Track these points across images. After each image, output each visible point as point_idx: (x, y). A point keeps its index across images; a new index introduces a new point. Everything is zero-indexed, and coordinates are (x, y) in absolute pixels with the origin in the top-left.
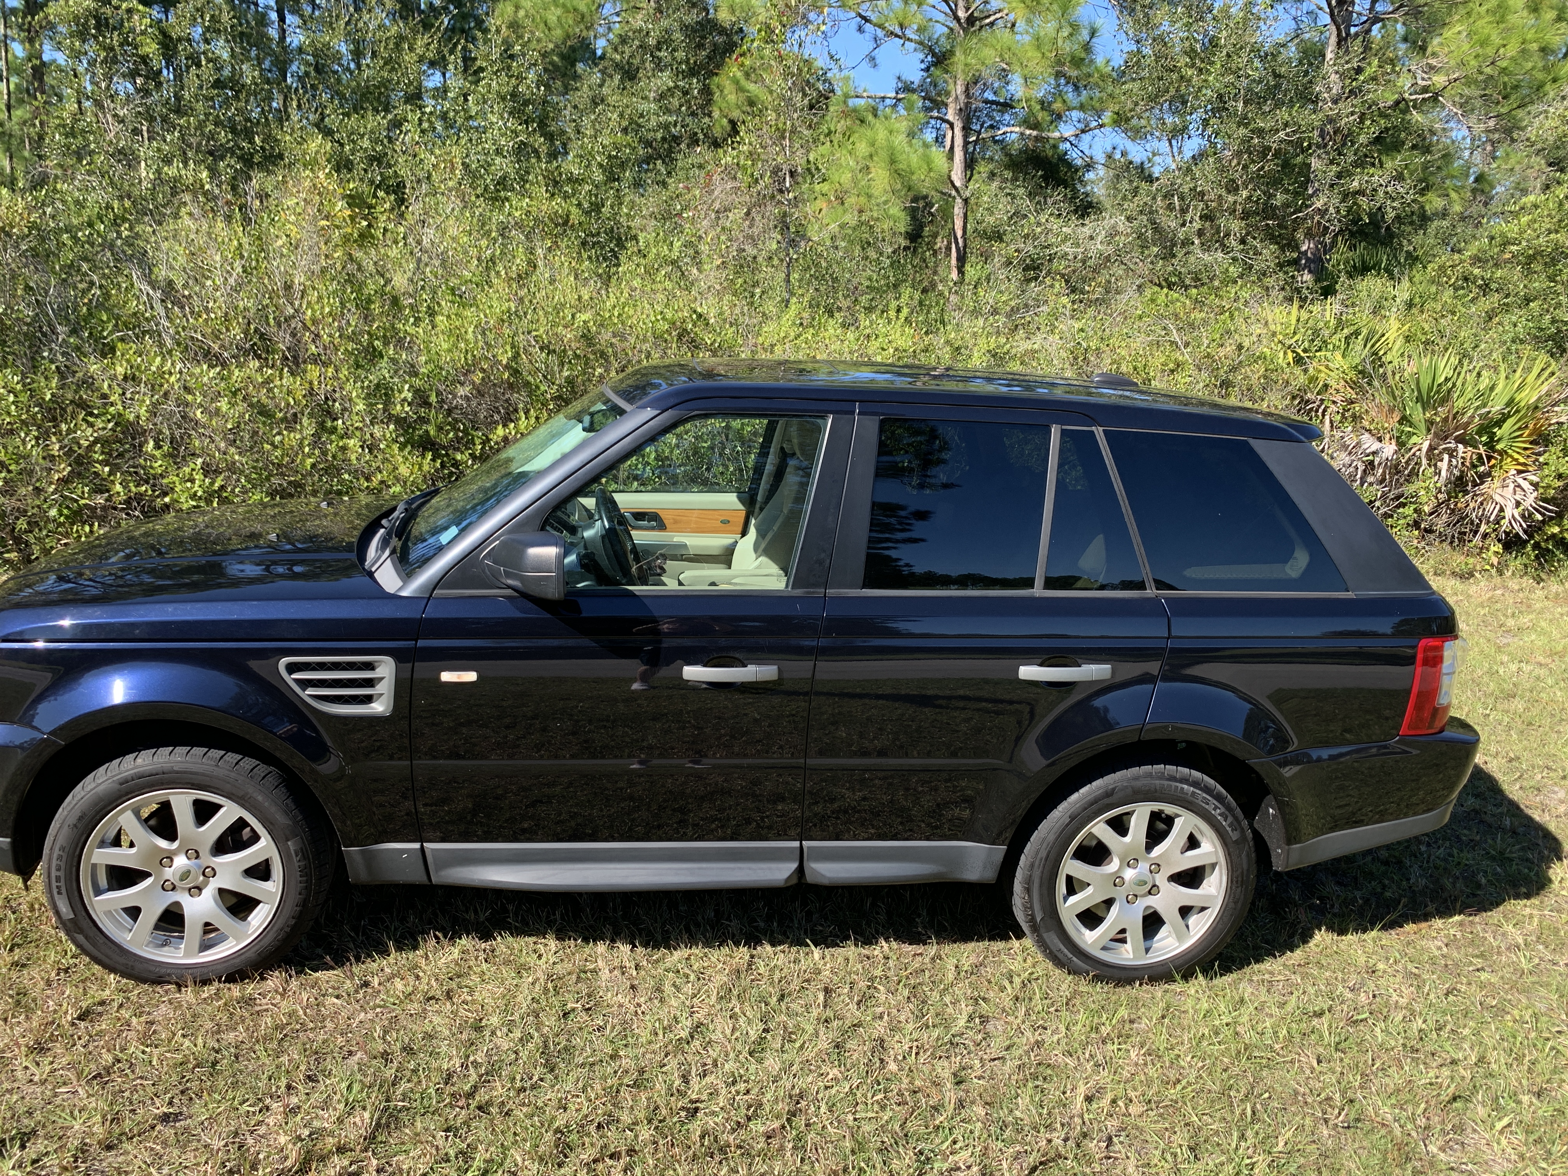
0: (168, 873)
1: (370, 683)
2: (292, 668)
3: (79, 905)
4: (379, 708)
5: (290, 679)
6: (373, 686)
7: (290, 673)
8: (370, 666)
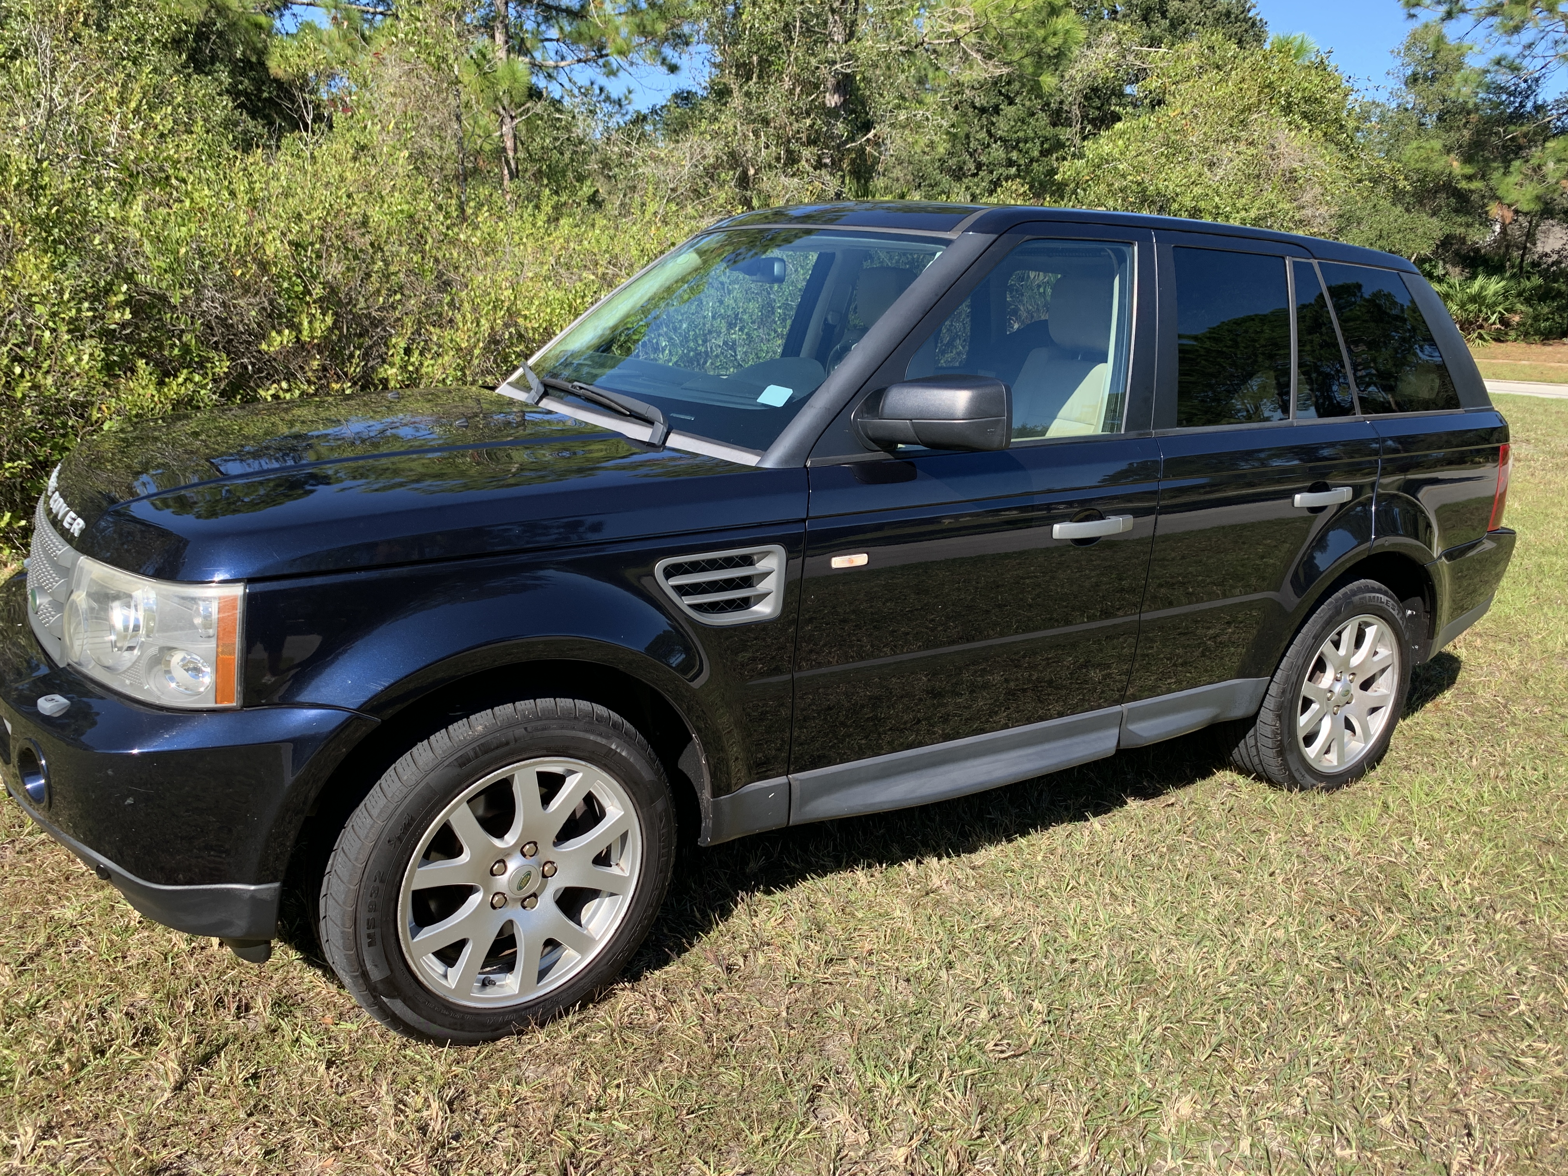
0: (503, 881)
1: (747, 582)
2: (669, 572)
3: (396, 956)
4: (764, 609)
5: (668, 585)
6: (751, 586)
7: (667, 578)
8: (748, 561)
